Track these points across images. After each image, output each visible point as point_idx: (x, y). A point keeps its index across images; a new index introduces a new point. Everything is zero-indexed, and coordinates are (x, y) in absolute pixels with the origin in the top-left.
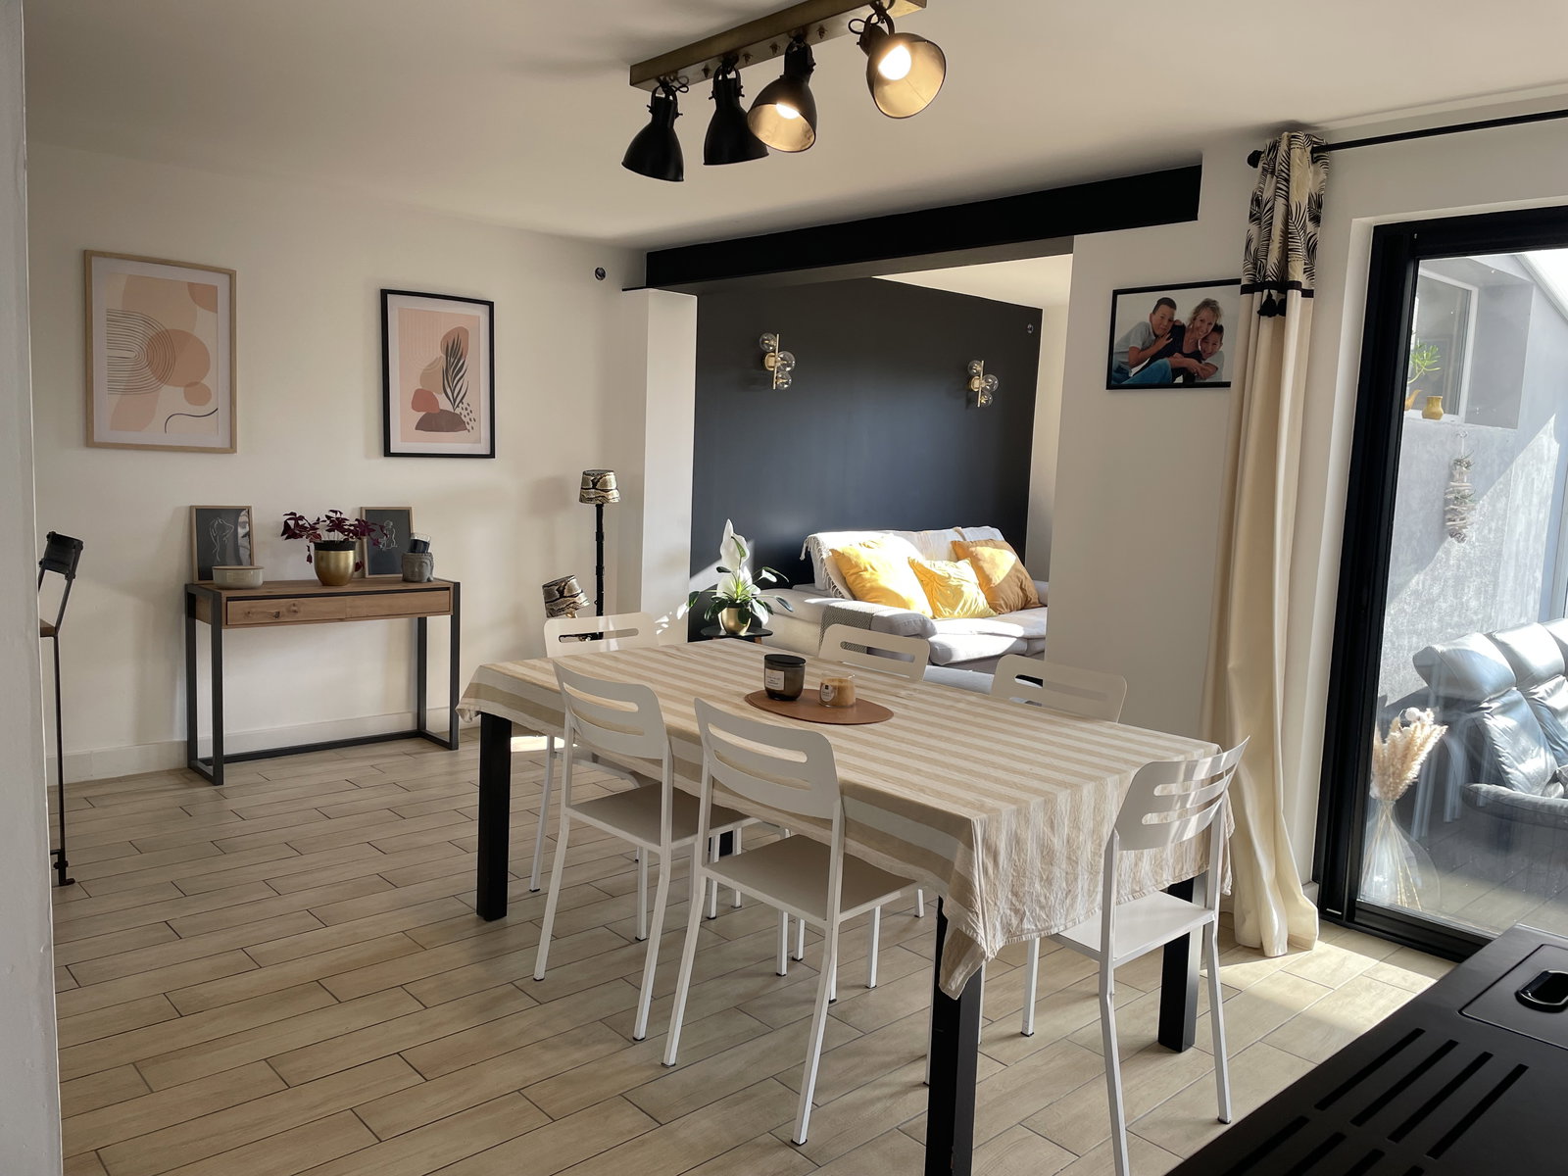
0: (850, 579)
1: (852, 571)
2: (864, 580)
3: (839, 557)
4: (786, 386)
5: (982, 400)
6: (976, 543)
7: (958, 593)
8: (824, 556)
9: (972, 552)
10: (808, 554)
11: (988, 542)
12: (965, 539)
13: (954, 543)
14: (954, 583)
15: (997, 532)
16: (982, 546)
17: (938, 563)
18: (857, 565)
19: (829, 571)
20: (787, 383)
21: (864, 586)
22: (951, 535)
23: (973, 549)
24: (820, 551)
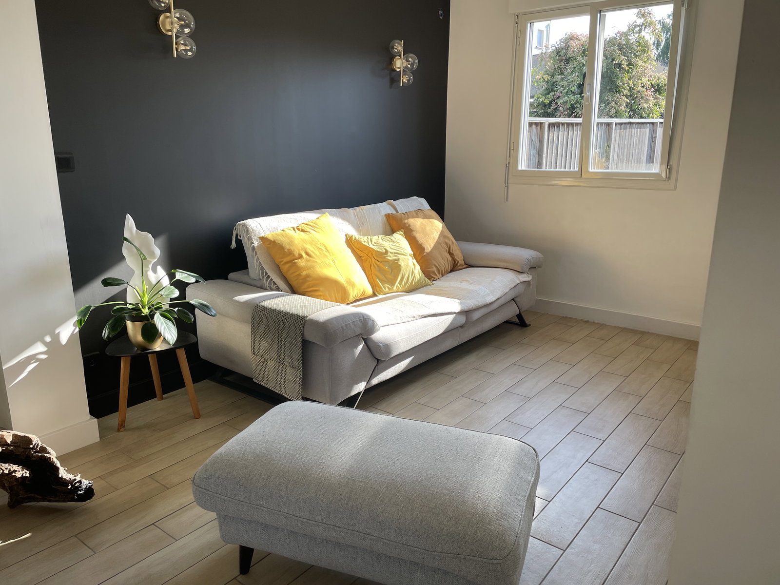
0: (284, 268)
1: (285, 260)
2: (298, 268)
3: (270, 245)
4: (190, 54)
5: (404, 79)
6: (408, 215)
7: (395, 267)
8: (256, 244)
9: (405, 224)
10: (239, 242)
11: (418, 213)
12: (397, 211)
13: (388, 216)
14: (391, 257)
15: (423, 201)
16: (413, 218)
17: (375, 238)
18: (290, 253)
19: (261, 260)
20: (191, 50)
21: (299, 275)
22: (384, 208)
23: (406, 221)
24: (250, 238)
